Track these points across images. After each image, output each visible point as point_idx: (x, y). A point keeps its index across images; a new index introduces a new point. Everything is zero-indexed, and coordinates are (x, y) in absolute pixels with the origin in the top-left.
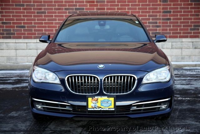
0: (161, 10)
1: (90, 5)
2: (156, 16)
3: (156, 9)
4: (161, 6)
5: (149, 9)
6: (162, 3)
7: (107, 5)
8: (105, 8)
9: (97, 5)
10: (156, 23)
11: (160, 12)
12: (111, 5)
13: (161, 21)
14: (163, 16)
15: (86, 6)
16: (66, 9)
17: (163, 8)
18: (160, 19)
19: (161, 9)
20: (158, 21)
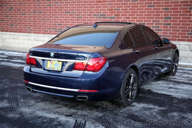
0: (163, 17)
1: (110, 12)
2: (159, 21)
3: (159, 15)
4: (163, 13)
5: (153, 15)
6: (164, 11)
7: (122, 12)
8: (120, 14)
9: (114, 12)
10: (159, 27)
11: (162, 18)
12: (124, 12)
13: (163, 26)
14: (164, 21)
15: (107, 12)
16: (94, 15)
17: (165, 15)
18: (161, 24)
19: (163, 15)
20: (160, 26)
